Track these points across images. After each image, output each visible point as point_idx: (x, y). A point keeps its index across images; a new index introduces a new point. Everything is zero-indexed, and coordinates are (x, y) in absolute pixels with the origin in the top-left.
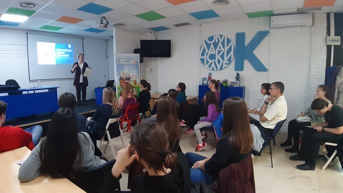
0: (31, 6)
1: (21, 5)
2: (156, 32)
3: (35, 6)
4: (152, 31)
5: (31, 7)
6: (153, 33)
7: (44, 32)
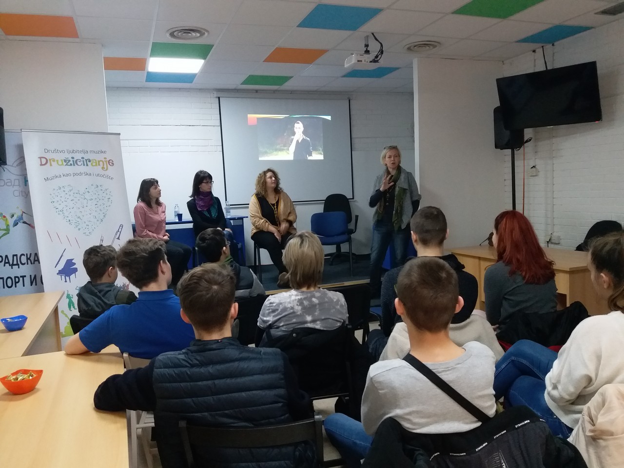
0: (194, 34)
1: (172, 35)
2: (548, 47)
3: (202, 34)
4: (533, 46)
5: (197, 37)
6: (539, 51)
7: (257, 91)
